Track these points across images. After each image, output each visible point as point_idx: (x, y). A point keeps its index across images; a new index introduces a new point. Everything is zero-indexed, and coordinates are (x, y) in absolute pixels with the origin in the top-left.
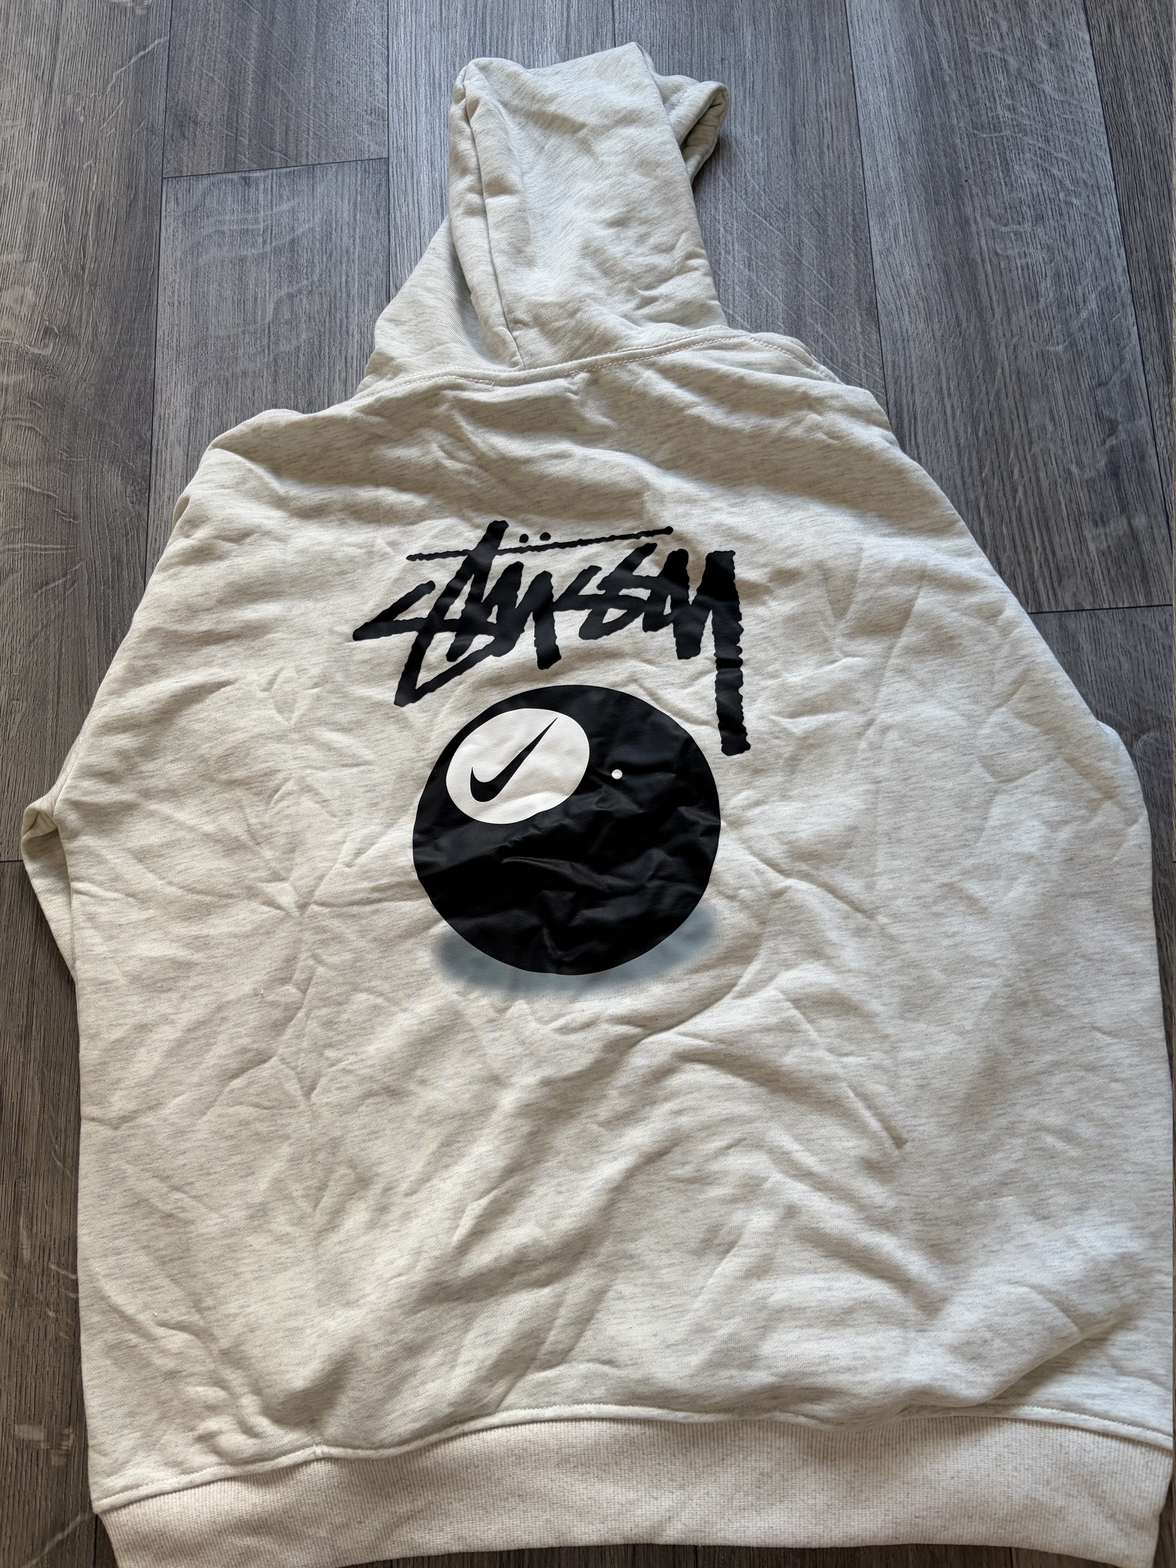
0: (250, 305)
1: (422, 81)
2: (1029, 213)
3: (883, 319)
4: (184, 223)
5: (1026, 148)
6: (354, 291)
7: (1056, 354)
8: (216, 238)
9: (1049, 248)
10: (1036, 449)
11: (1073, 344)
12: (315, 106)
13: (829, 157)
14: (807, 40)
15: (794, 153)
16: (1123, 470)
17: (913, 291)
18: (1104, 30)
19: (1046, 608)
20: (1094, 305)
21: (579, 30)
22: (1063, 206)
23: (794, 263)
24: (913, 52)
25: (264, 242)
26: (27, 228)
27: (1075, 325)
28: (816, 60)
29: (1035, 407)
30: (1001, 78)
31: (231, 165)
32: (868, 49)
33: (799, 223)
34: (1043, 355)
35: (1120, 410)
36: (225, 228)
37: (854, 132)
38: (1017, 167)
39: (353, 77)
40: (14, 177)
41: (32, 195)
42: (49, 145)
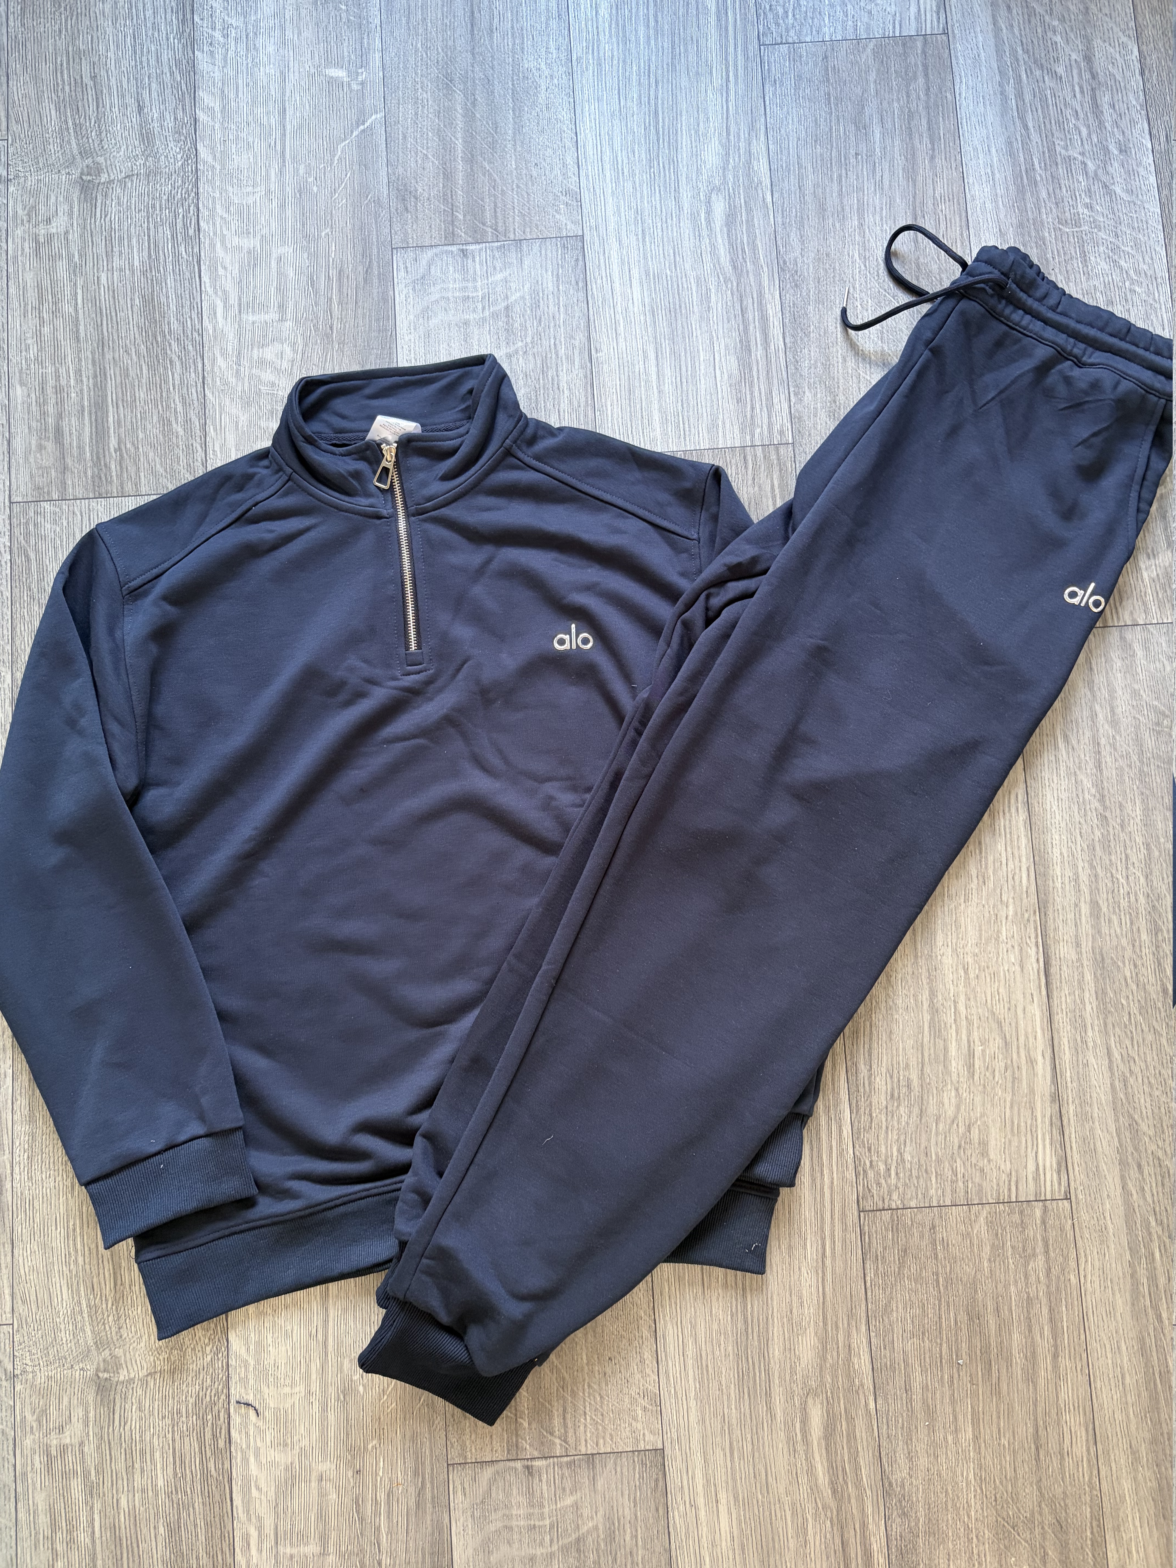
1: (607, 166)
4: (414, 289)
5: (1100, 242)
6: (562, 352)
8: (442, 303)
12: (518, 187)
14: (926, 140)
18: (1163, 139)
21: (737, 124)
22: (1128, 293)
24: (1012, 154)
25: (484, 308)
26: (278, 289)
28: (932, 158)
30: (1081, 179)
31: (450, 238)
32: (975, 149)
36: (450, 295)
38: (1092, 258)
39: (548, 160)
40: (261, 241)
41: (280, 259)
42: (289, 213)
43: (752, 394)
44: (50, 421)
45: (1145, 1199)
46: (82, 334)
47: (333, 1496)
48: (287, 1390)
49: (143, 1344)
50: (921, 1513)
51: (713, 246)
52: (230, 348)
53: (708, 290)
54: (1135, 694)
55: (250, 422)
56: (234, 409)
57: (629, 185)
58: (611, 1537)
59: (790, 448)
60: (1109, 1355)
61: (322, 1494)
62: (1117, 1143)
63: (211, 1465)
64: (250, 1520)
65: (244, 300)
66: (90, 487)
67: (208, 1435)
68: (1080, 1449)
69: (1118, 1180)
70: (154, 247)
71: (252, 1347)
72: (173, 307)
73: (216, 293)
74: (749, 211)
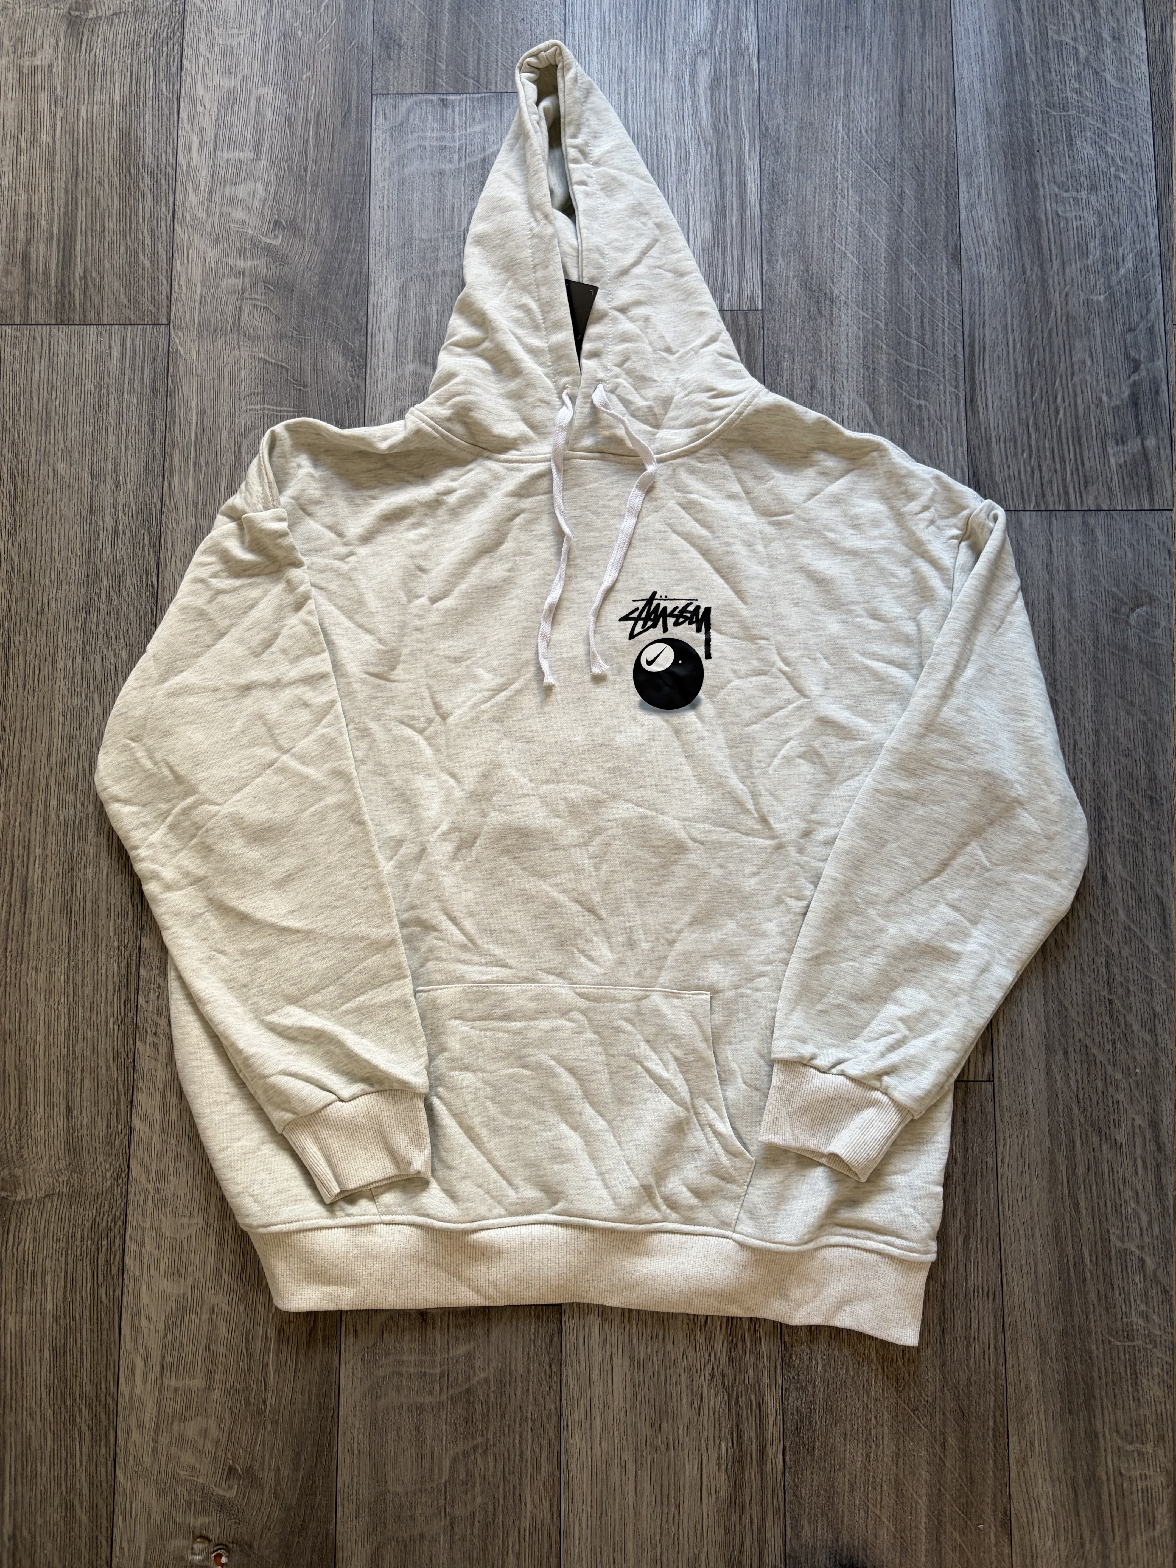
0: (448, 213)
1: (594, 25)
2: (1085, 183)
3: (965, 263)
4: (391, 136)
5: (1088, 127)
7: (1098, 302)
8: (419, 151)
9: (1100, 214)
10: (1076, 379)
11: (1112, 295)
12: (503, 40)
13: (930, 121)
14: (917, 17)
15: (901, 115)
16: (1141, 401)
17: (990, 242)
19: (1073, 507)
20: (1130, 264)
22: (1113, 179)
23: (897, 211)
24: (1003, 37)
25: (460, 159)
26: (255, 129)
27: (1114, 279)
28: (923, 35)
29: (1078, 345)
30: (1072, 65)
31: (431, 87)
32: (966, 29)
33: (902, 177)
34: (1087, 302)
35: (1144, 352)
36: (426, 143)
37: (951, 101)
38: (1079, 143)
39: (536, 16)
40: (242, 81)
41: (259, 99)
42: (272, 55)
43: (724, 258)
44: (19, 247)
45: (1069, 1086)
46: (57, 165)
47: (223, 1330)
48: (185, 1220)
49: (43, 1166)
50: (820, 1389)
51: (696, 110)
52: (202, 184)
53: (687, 153)
54: (1094, 579)
55: (218, 259)
56: (201, 244)
57: (614, 44)
58: (502, 1390)
59: (759, 314)
60: (1023, 1241)
61: (213, 1328)
62: (1044, 1029)
63: (102, 1291)
64: (136, 1349)
65: (220, 137)
66: (53, 313)
67: (102, 1261)
68: (987, 1336)
69: (1042, 1066)
70: (136, 81)
71: (153, 1175)
72: (149, 142)
73: (193, 129)
74: (735, 76)
